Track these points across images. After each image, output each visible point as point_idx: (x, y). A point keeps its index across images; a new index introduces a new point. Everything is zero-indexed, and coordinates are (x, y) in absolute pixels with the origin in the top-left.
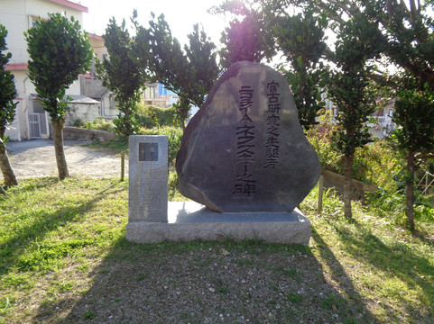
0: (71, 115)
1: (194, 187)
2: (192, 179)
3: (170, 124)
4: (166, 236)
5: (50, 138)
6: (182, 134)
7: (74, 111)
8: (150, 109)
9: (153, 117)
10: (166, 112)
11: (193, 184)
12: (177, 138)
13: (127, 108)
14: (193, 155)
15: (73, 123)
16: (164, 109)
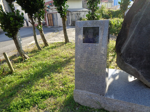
0: (78, 16)
1: (131, 66)
2: (130, 59)
3: (117, 17)
4: (103, 106)
5: (71, 25)
6: (122, 21)
7: (80, 14)
8: (109, 11)
9: (110, 15)
10: (116, 12)
11: (131, 63)
12: (120, 23)
13: (93, 8)
14: (133, 37)
15: (79, 19)
16: (115, 11)
